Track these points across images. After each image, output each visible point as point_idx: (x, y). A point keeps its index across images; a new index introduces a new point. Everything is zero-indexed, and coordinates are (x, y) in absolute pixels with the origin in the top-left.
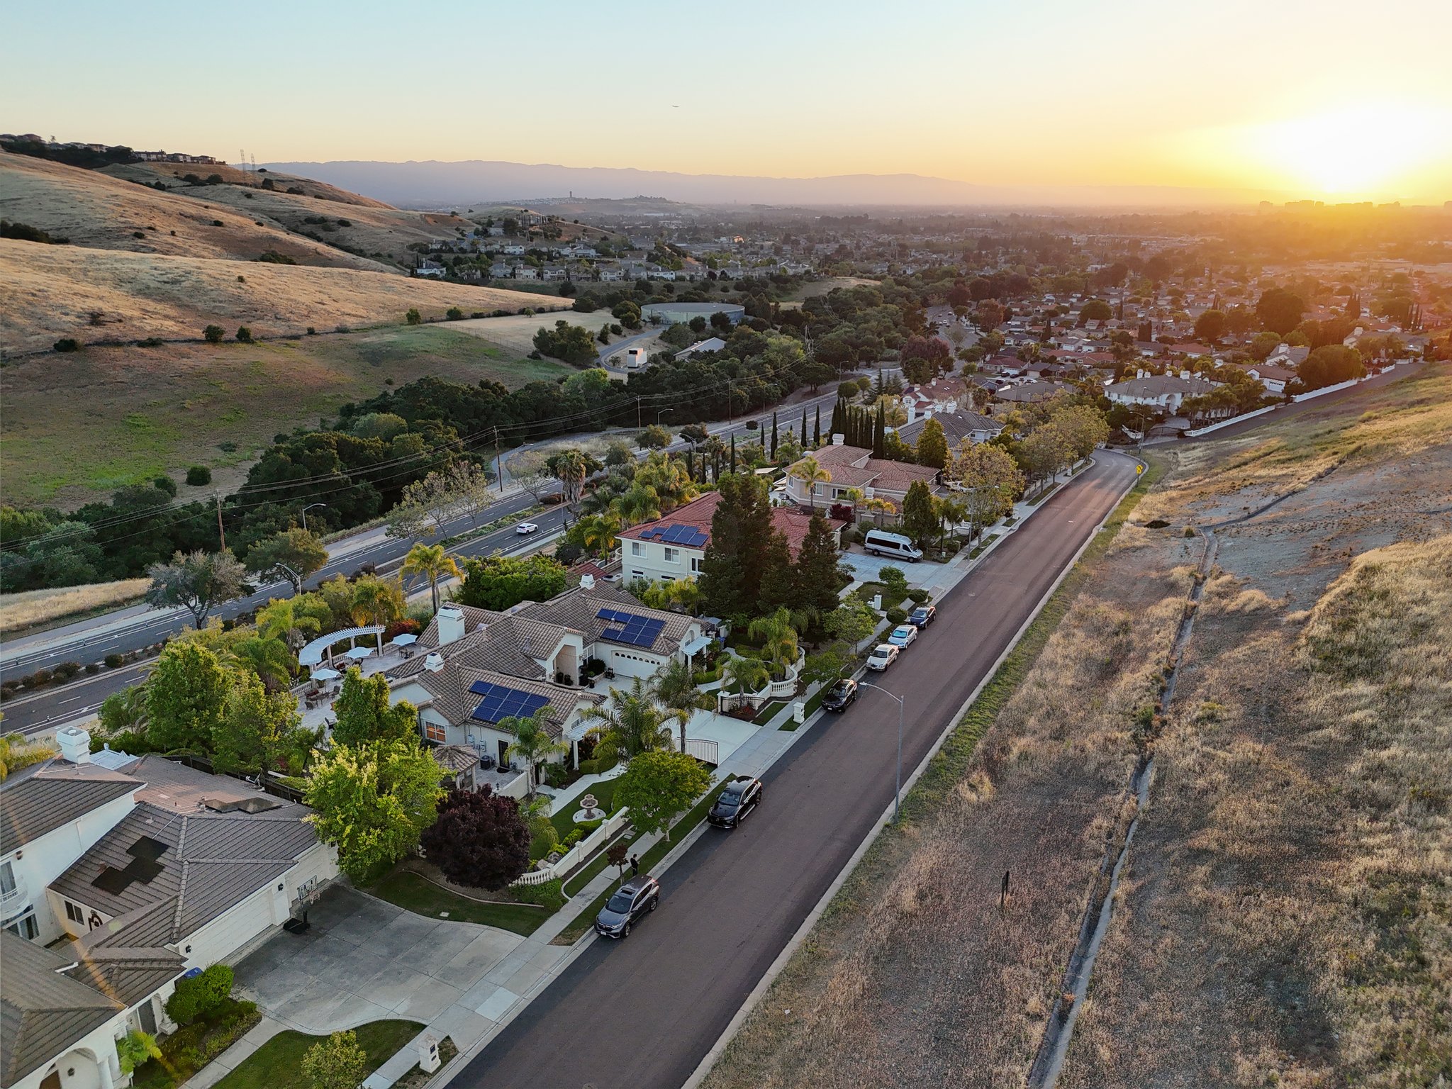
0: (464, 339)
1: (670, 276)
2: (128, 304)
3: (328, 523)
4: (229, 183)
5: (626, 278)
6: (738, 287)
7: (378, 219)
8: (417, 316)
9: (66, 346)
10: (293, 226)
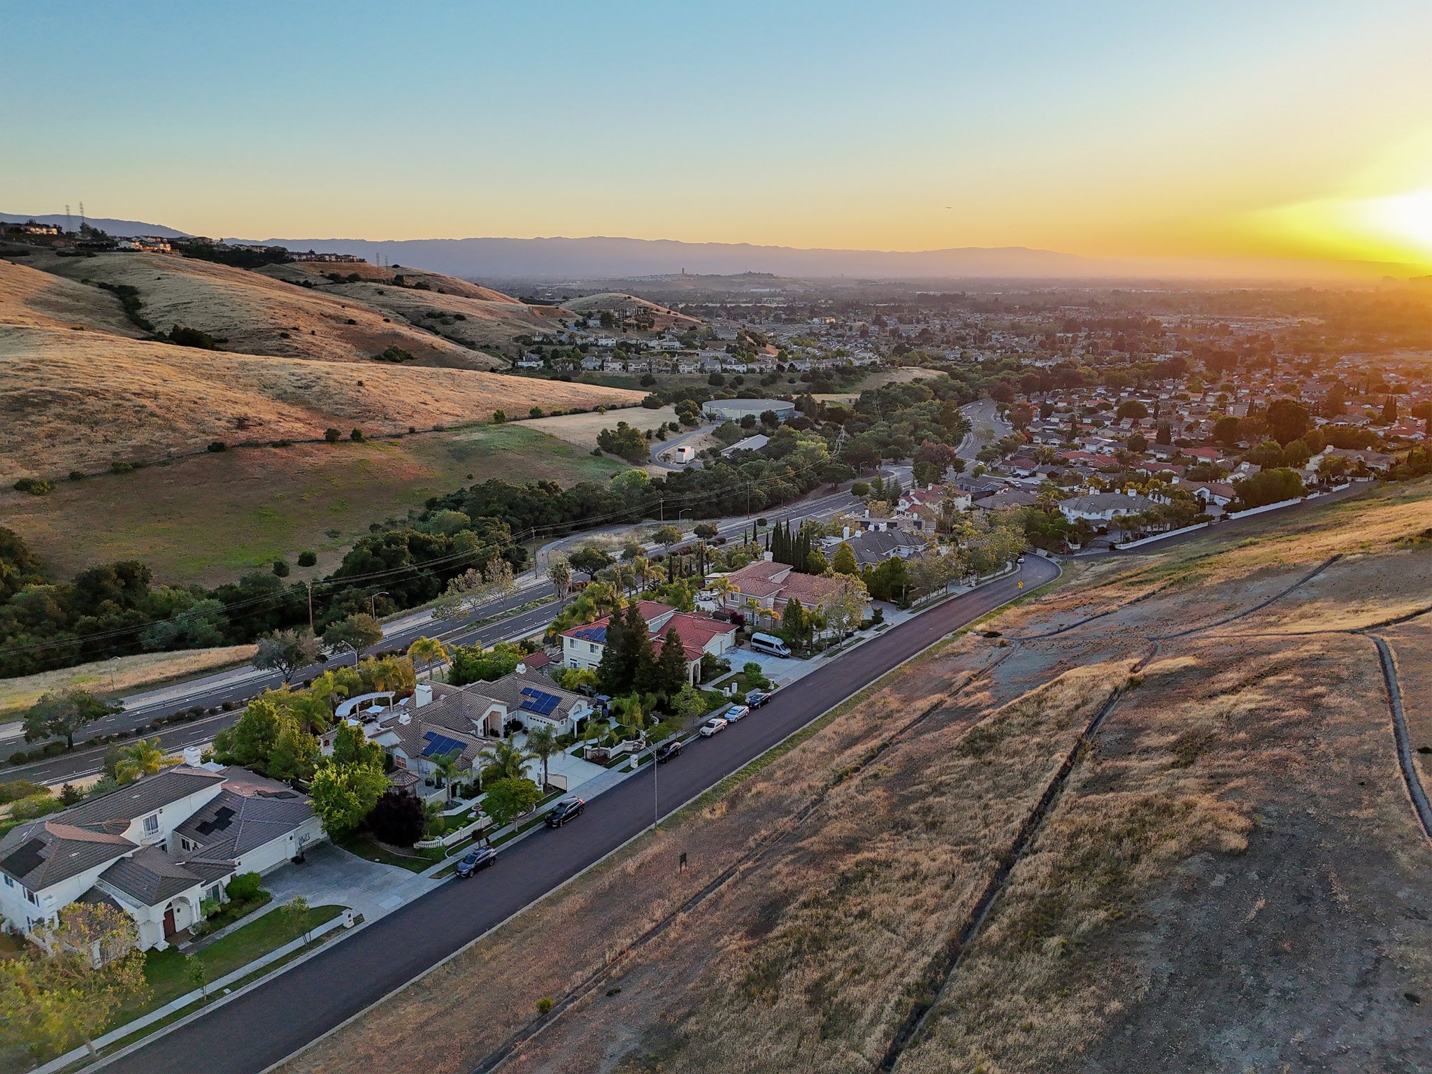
0: (541, 436)
1: (742, 368)
2: (268, 408)
3: (396, 603)
4: (366, 281)
5: (701, 370)
6: (803, 379)
7: (490, 312)
8: (503, 416)
9: (217, 448)
10: (416, 320)
